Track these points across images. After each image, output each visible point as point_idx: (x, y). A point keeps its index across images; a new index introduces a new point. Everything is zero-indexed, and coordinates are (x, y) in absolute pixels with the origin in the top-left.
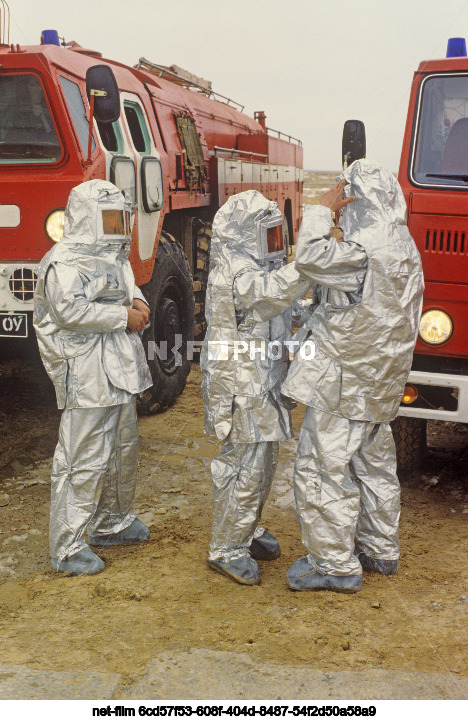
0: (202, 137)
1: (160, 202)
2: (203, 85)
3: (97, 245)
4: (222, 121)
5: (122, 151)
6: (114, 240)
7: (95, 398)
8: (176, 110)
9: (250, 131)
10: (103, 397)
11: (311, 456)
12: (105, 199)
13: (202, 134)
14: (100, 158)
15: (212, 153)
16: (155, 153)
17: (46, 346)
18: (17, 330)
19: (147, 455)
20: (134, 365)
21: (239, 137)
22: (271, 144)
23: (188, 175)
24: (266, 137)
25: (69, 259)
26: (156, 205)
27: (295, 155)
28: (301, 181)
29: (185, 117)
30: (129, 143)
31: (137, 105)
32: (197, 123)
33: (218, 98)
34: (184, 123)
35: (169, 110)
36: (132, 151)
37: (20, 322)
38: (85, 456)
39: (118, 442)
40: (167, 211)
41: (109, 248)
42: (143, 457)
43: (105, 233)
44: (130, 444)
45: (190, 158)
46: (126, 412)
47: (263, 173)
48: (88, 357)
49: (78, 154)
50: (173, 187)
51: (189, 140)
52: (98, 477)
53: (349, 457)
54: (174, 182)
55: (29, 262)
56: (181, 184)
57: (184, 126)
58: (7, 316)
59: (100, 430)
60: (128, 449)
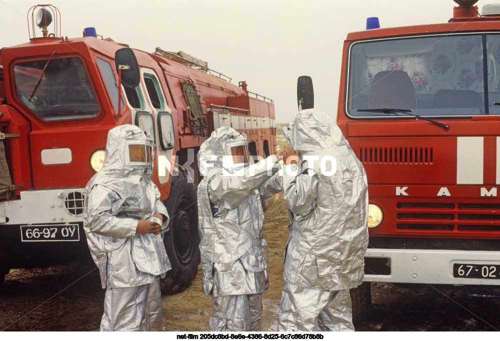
0: (201, 98)
1: (173, 143)
2: (201, 65)
3: (125, 170)
4: (216, 88)
5: (144, 109)
6: (138, 166)
7: (126, 280)
8: (181, 80)
9: (236, 94)
10: (132, 280)
11: (290, 311)
12: (131, 137)
13: (201, 96)
14: (128, 113)
15: (209, 110)
16: (167, 109)
17: (93, 243)
18: (72, 236)
19: (170, 322)
20: (156, 255)
21: (228, 99)
22: (251, 101)
23: (192, 123)
24: (248, 98)
25: (106, 181)
26: (169, 145)
27: (269, 109)
28: (274, 127)
29: (188, 85)
30: (148, 102)
31: (153, 76)
32: (197, 89)
33: (212, 73)
34: (189, 89)
35: (177, 80)
36: (151, 108)
37: (74, 230)
38: (122, 322)
39: (147, 311)
40: (178, 149)
41: (134, 172)
42: (168, 323)
43: (132, 160)
44: (156, 312)
45: (193, 112)
46: (152, 289)
47: (246, 122)
48: (121, 250)
49: (112, 110)
50: (182, 132)
51: (192, 100)
53: (318, 312)
54: (182, 129)
55: (79, 187)
56: (187, 131)
57: (188, 91)
58: (64, 227)
59: (133, 303)
60: (155, 316)
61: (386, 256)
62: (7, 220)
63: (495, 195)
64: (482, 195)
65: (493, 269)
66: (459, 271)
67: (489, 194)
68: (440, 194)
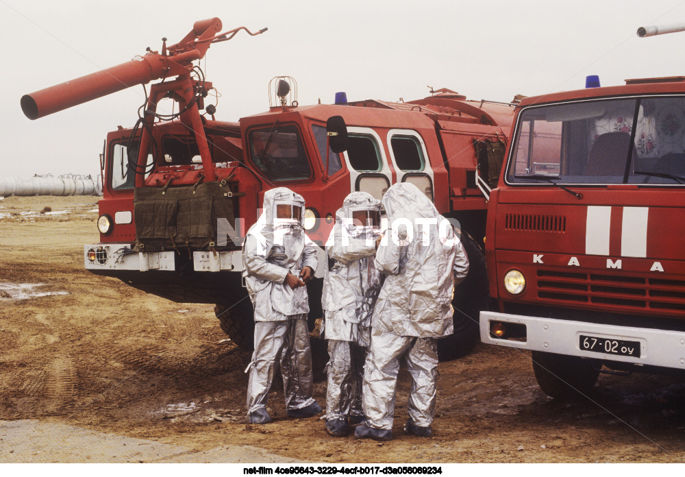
5: (381, 170)
7: (264, 315)
8: (479, 137)
10: (268, 315)
12: (279, 198)
16: (428, 170)
30: (391, 164)
31: (413, 137)
35: (468, 138)
36: (392, 170)
38: (263, 352)
39: (296, 348)
40: (445, 211)
43: (279, 217)
44: (304, 350)
46: (300, 330)
48: (264, 291)
52: (269, 365)
59: (271, 336)
60: (302, 354)
61: (521, 322)
62: (233, 267)
63: (620, 267)
64: (608, 266)
65: (615, 344)
66: (585, 343)
67: (614, 266)
68: (570, 263)
